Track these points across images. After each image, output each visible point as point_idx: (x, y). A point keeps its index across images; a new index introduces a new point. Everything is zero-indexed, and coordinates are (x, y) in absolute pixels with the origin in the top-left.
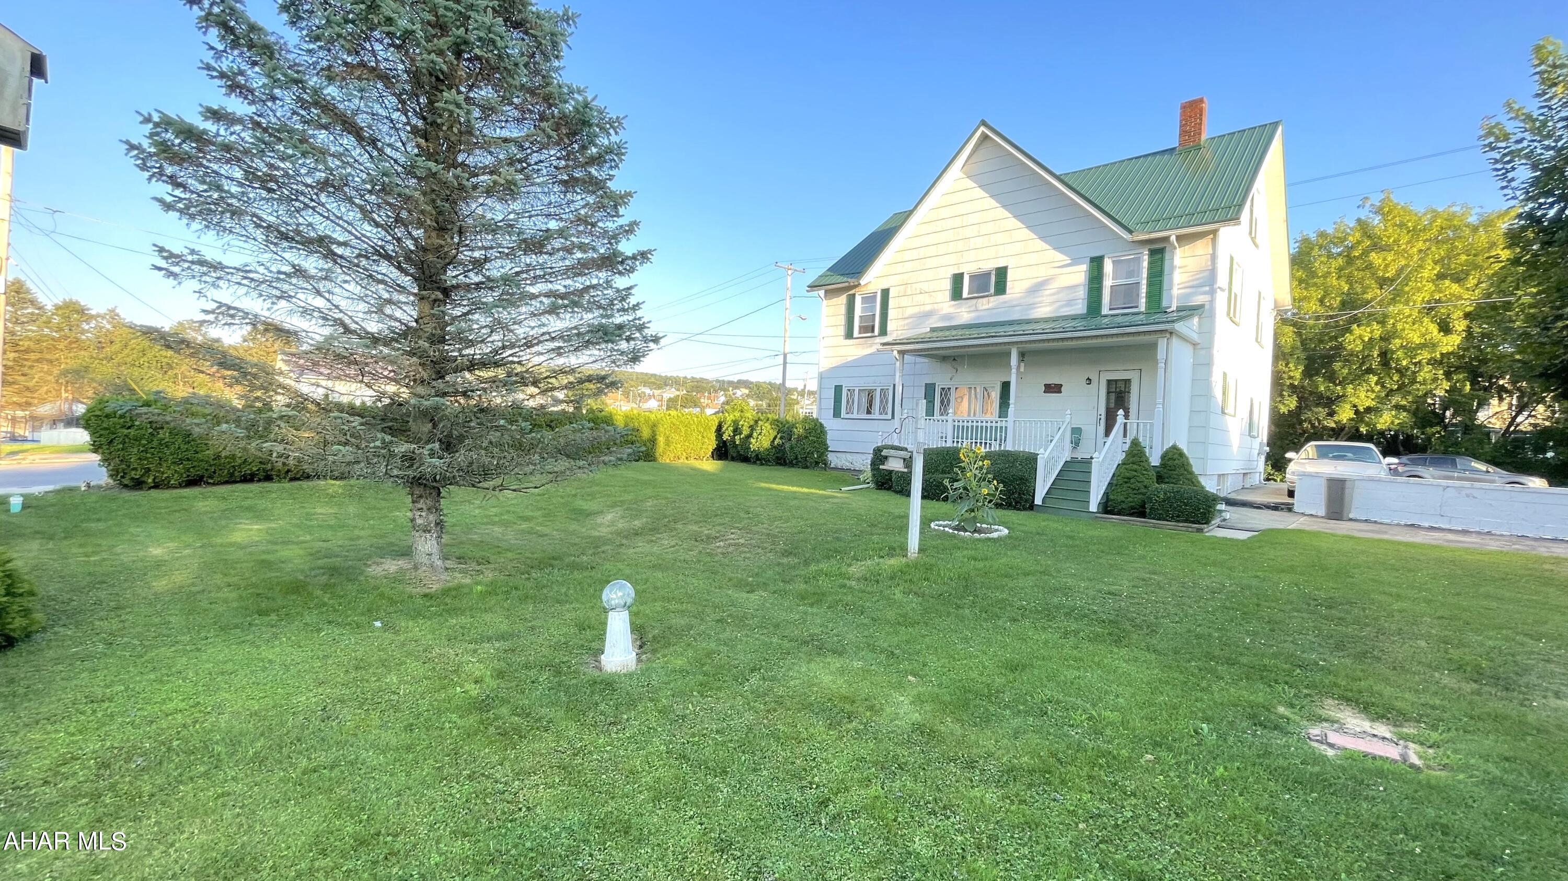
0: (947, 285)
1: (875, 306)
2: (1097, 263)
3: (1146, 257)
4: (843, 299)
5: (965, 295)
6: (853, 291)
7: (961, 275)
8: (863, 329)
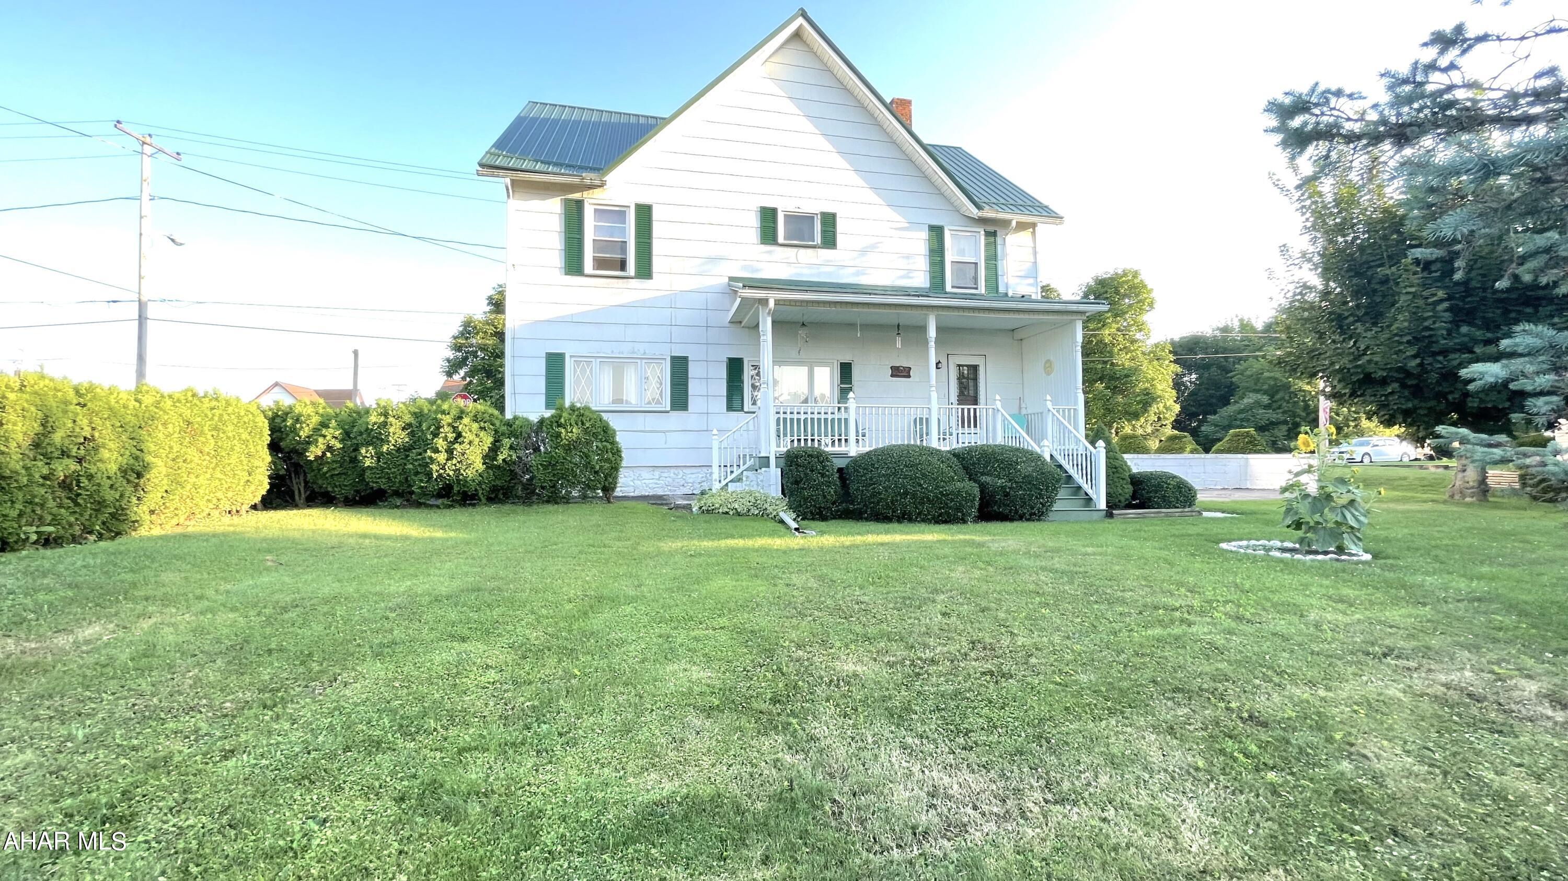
0: (754, 221)
1: (624, 230)
2: (937, 232)
3: (983, 238)
4: (554, 205)
5: (781, 239)
6: (577, 196)
7: (774, 211)
8: (600, 263)
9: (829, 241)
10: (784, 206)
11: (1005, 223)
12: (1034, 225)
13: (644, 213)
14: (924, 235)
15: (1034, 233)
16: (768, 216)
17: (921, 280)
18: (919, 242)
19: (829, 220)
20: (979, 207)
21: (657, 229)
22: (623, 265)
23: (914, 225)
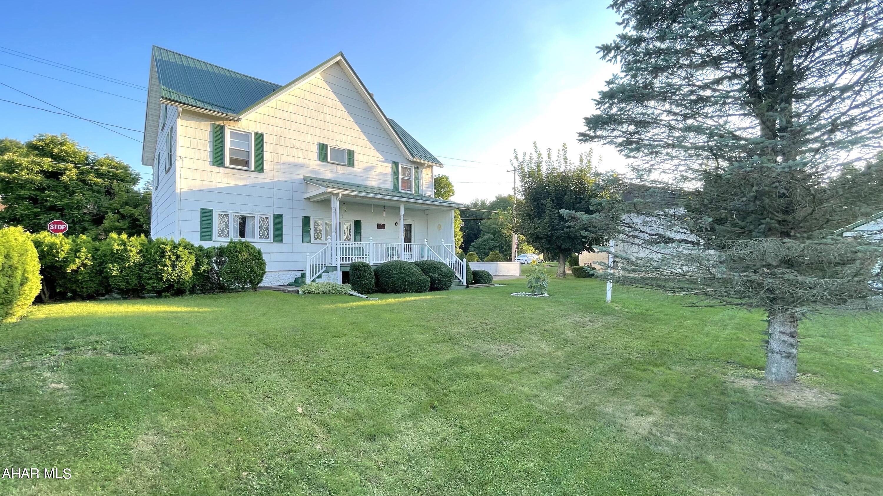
0: (315, 149)
2: (396, 165)
3: (414, 169)
4: (206, 126)
5: (329, 160)
6: (220, 123)
7: (326, 146)
8: (233, 161)
9: (351, 163)
10: (330, 144)
11: (422, 165)
12: (432, 166)
13: (260, 138)
14: (390, 165)
15: (432, 170)
16: (323, 148)
17: (389, 185)
18: (388, 168)
19: (351, 153)
20: (414, 157)
21: (266, 147)
22: (247, 163)
23: (386, 161)
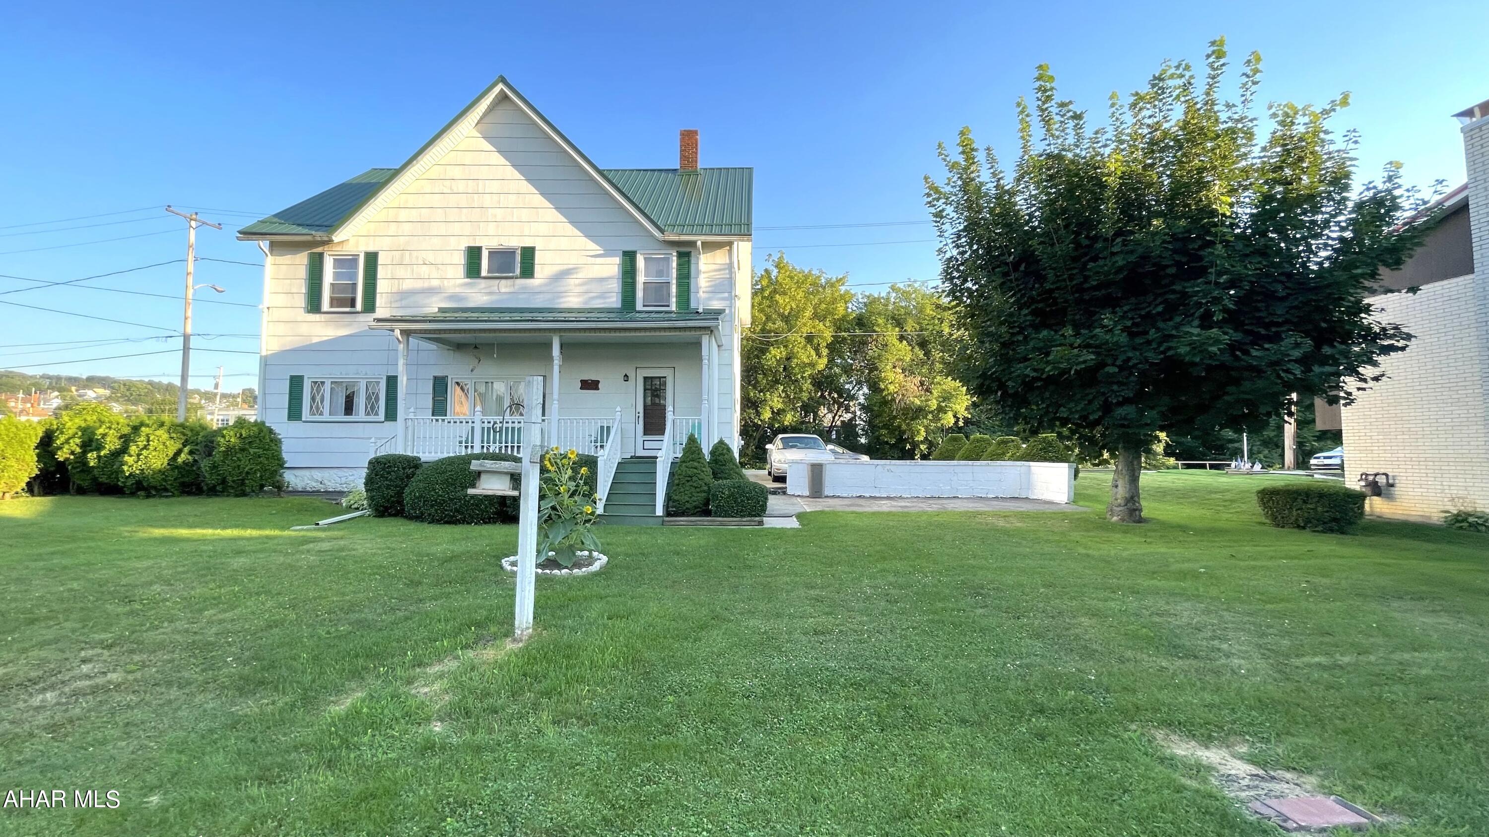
0: (460, 259)
1: (355, 275)
2: (629, 257)
3: (675, 258)
4: (302, 259)
5: (484, 273)
6: (319, 250)
7: (479, 249)
8: (334, 302)
9: (528, 271)
10: (488, 243)
13: (372, 259)
14: (617, 260)
16: (474, 254)
17: (614, 301)
18: (612, 267)
19: (528, 253)
20: (663, 231)
21: (381, 272)
22: (353, 303)
23: (608, 253)
